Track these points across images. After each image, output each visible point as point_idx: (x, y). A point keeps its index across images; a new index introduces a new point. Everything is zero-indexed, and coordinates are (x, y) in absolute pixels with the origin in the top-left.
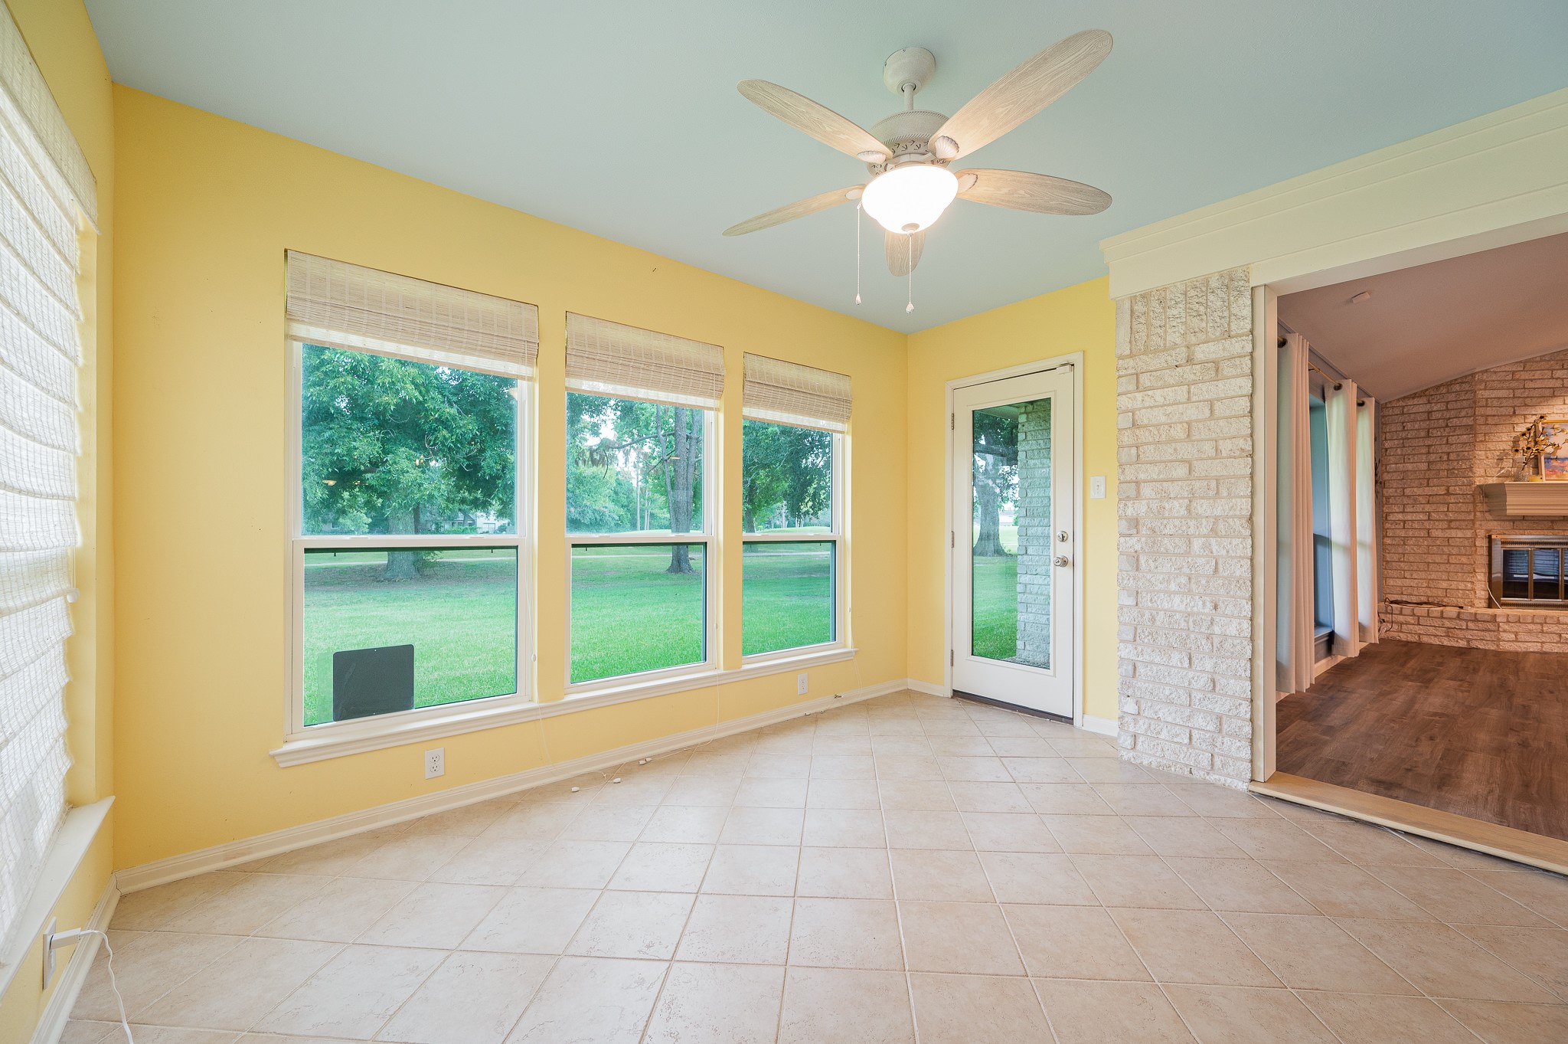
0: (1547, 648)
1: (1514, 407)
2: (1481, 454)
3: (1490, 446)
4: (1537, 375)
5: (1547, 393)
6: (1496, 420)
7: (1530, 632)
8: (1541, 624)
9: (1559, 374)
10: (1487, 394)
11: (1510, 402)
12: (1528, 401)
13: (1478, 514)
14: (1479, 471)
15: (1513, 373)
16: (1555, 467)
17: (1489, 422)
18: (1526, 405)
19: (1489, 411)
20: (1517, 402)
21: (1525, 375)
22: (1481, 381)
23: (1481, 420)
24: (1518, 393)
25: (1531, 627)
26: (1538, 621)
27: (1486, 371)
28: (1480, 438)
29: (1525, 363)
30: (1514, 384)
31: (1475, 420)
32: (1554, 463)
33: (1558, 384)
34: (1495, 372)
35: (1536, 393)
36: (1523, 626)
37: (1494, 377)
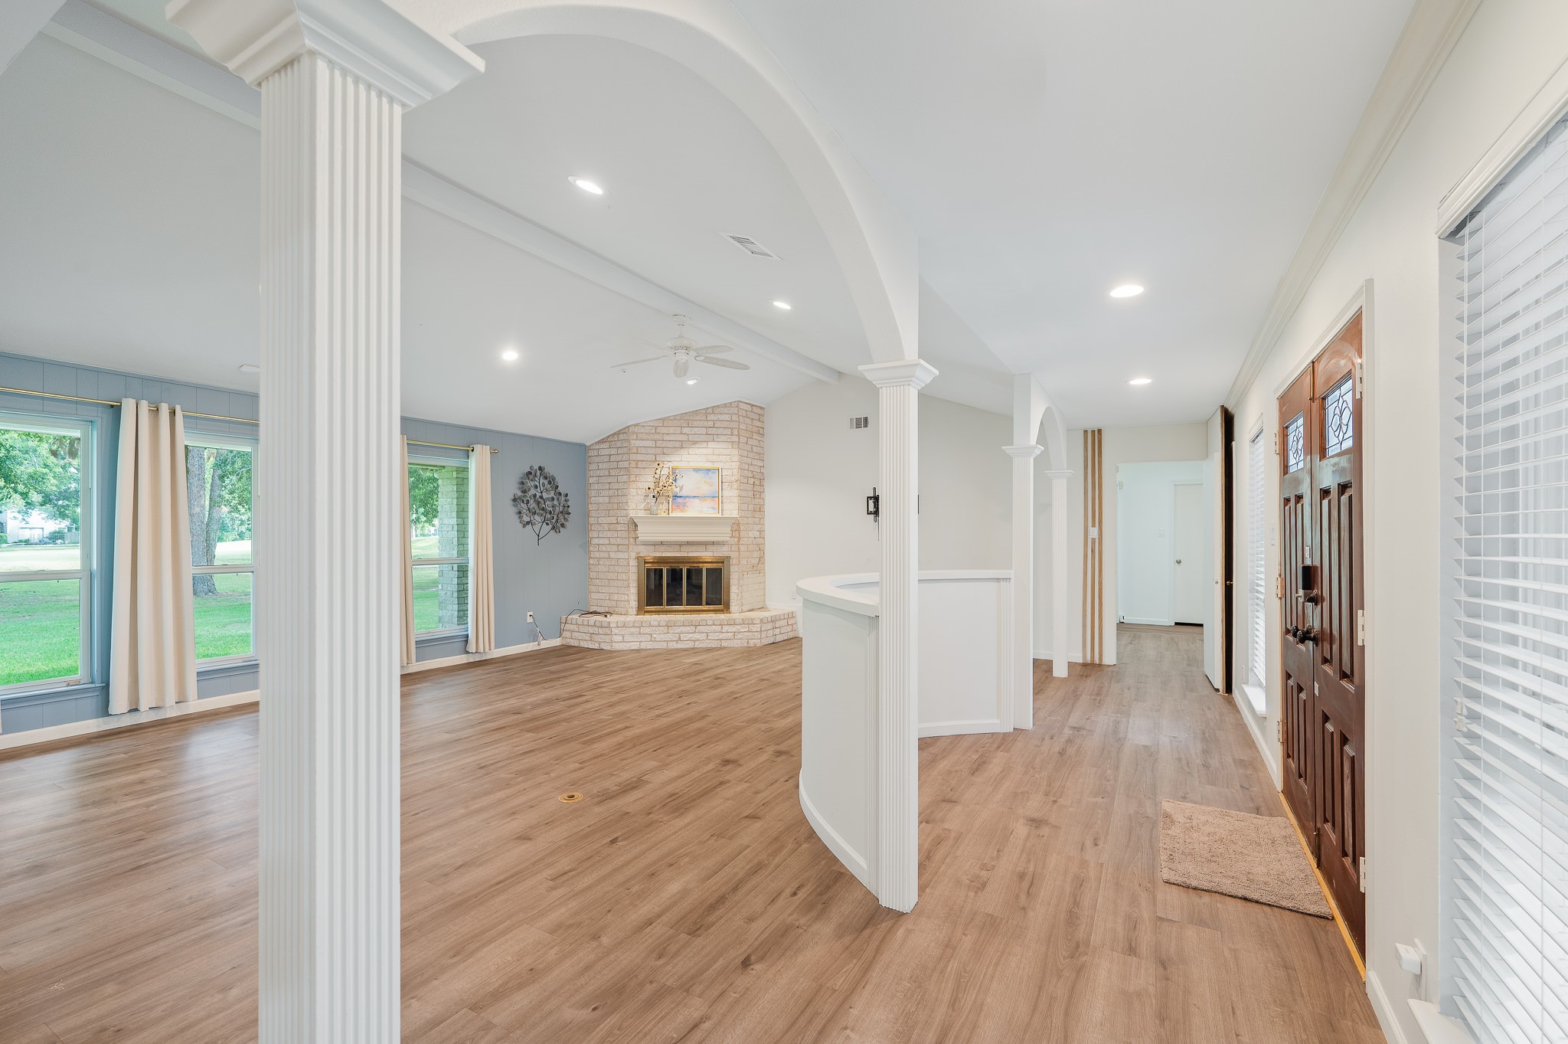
0: (643, 646)
1: (655, 455)
2: (633, 491)
3: (640, 485)
4: (672, 430)
5: (678, 444)
6: (643, 465)
7: (632, 634)
8: (640, 627)
9: (685, 430)
10: (638, 443)
11: (653, 451)
12: (665, 450)
13: (631, 539)
14: (632, 505)
15: (656, 428)
16: (680, 503)
17: (639, 466)
18: (664, 454)
19: (639, 457)
20: (658, 451)
21: (664, 430)
22: (634, 433)
23: (633, 464)
24: (659, 444)
25: (633, 630)
26: (637, 625)
27: (637, 425)
28: (633, 478)
29: (663, 420)
30: (657, 437)
31: (629, 464)
32: (679, 500)
33: (685, 438)
34: (644, 426)
35: (670, 444)
36: (628, 629)
37: (643, 431)
